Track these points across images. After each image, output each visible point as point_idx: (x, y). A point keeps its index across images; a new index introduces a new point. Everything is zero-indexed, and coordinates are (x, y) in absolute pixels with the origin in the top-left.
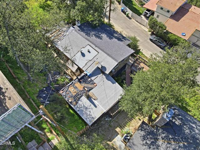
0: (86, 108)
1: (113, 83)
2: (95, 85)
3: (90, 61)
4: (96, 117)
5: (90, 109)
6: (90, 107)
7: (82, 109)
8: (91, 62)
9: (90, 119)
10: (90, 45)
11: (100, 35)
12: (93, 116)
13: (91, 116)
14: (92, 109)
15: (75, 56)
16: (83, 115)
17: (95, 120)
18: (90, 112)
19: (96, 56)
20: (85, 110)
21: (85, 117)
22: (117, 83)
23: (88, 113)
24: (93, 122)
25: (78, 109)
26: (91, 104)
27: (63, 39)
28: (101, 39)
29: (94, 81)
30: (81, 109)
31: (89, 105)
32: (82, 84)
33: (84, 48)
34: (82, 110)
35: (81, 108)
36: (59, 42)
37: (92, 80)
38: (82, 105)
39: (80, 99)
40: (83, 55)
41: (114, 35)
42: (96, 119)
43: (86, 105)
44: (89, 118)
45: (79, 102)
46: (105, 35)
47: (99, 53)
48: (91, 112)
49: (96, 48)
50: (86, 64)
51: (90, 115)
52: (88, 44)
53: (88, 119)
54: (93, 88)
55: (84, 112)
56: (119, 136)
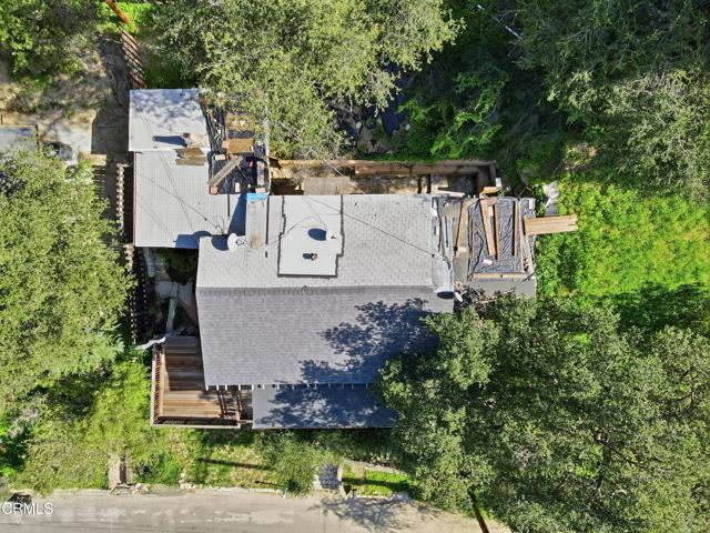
0: (172, 115)
1: (181, 238)
2: (215, 190)
3: (281, 234)
4: (136, 117)
5: (165, 121)
6: (165, 125)
7: (178, 106)
8: (274, 233)
9: (143, 102)
10: (328, 277)
11: (351, 353)
12: (144, 114)
13: (147, 109)
14: (160, 126)
15: (342, 213)
16: (164, 94)
17: (131, 111)
18: (158, 116)
19: (279, 261)
20: (171, 107)
21: (155, 96)
22: (173, 245)
23: (158, 111)
24: (131, 104)
25: (187, 96)
26: (174, 134)
27: (432, 231)
28: (328, 335)
29: (226, 195)
30: (182, 103)
31: (174, 128)
32: (241, 158)
33: (338, 256)
34: (177, 103)
35: (183, 106)
36: (435, 213)
37: (231, 191)
38: (186, 113)
39: (204, 121)
40: (318, 234)
41: (324, 402)
42: (131, 115)
43: (181, 121)
44: (147, 101)
45: (200, 113)
46: (338, 368)
47: (280, 276)
48: (155, 118)
49: (299, 283)
50: (284, 216)
51: (152, 109)
52: (335, 276)
53: (146, 97)
54: (210, 177)
55: (168, 102)
56: (89, 149)
